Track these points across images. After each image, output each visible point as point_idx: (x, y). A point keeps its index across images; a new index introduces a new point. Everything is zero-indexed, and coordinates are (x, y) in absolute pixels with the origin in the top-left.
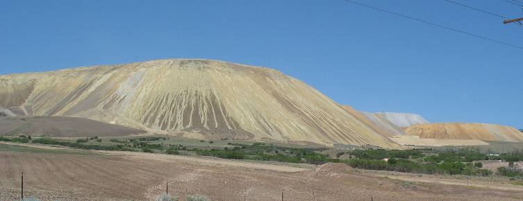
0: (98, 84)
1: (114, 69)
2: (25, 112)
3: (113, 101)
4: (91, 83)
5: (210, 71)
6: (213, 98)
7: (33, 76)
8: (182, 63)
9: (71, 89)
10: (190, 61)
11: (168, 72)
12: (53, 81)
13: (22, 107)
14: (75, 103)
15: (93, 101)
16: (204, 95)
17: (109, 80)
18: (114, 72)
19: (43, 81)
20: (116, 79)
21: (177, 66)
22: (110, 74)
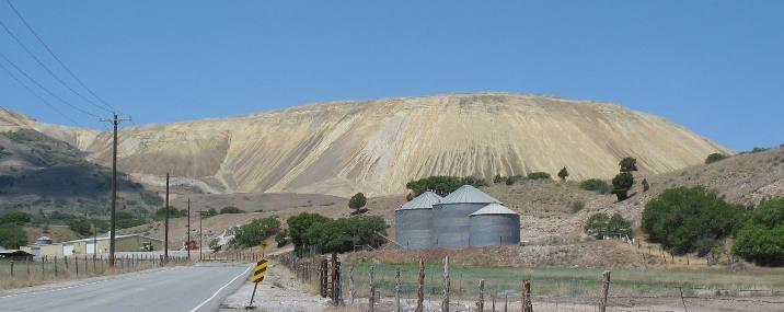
0: (332, 137)
1: (354, 113)
2: (226, 184)
3: (360, 166)
4: (321, 136)
5: (506, 114)
6: (514, 158)
7: (223, 126)
8: (463, 102)
9: (289, 147)
10: (475, 99)
11: (442, 118)
12: (259, 132)
13: (219, 176)
14: (301, 169)
15: (328, 166)
16: (499, 155)
17: (349, 131)
18: (355, 117)
19: (243, 133)
20: (361, 130)
21: (455, 107)
22: (349, 122)
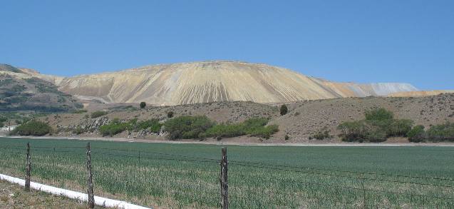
0: (154, 79)
1: (162, 70)
2: (111, 99)
3: (162, 91)
4: (149, 79)
5: (220, 70)
6: (222, 87)
7: (113, 75)
8: (204, 65)
9: (137, 84)
10: (209, 64)
11: (195, 72)
12: (125, 78)
13: (108, 96)
14: (140, 93)
15: (150, 92)
16: (217, 85)
17: (160, 77)
18: (163, 71)
19: (119, 78)
20: (164, 77)
21: (201, 67)
22: (160, 73)
